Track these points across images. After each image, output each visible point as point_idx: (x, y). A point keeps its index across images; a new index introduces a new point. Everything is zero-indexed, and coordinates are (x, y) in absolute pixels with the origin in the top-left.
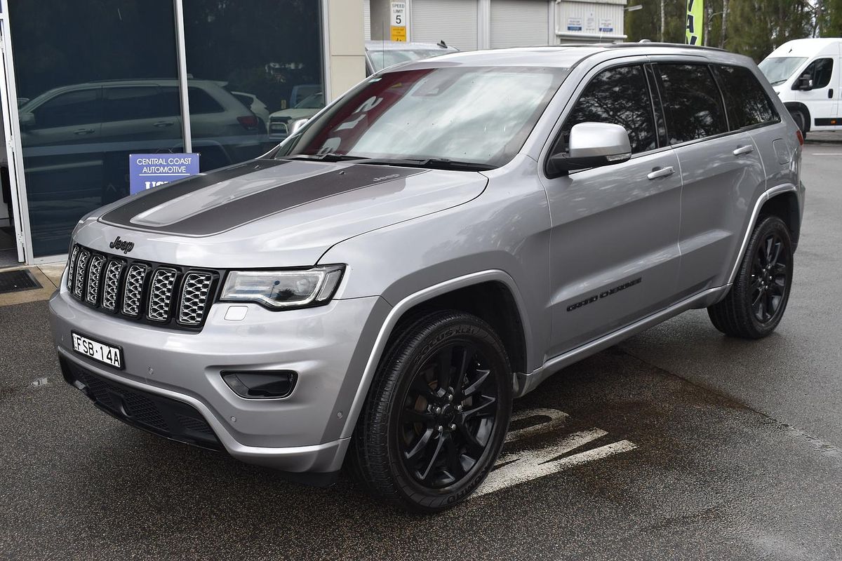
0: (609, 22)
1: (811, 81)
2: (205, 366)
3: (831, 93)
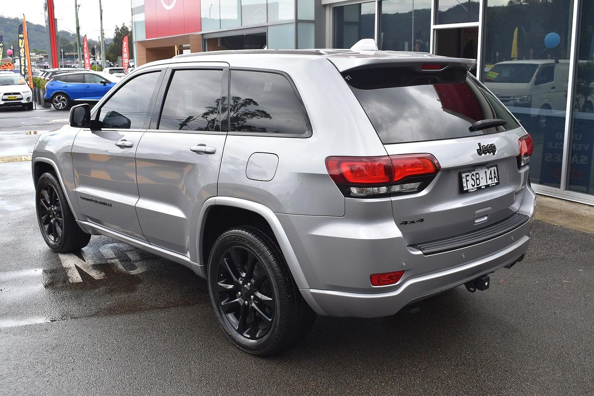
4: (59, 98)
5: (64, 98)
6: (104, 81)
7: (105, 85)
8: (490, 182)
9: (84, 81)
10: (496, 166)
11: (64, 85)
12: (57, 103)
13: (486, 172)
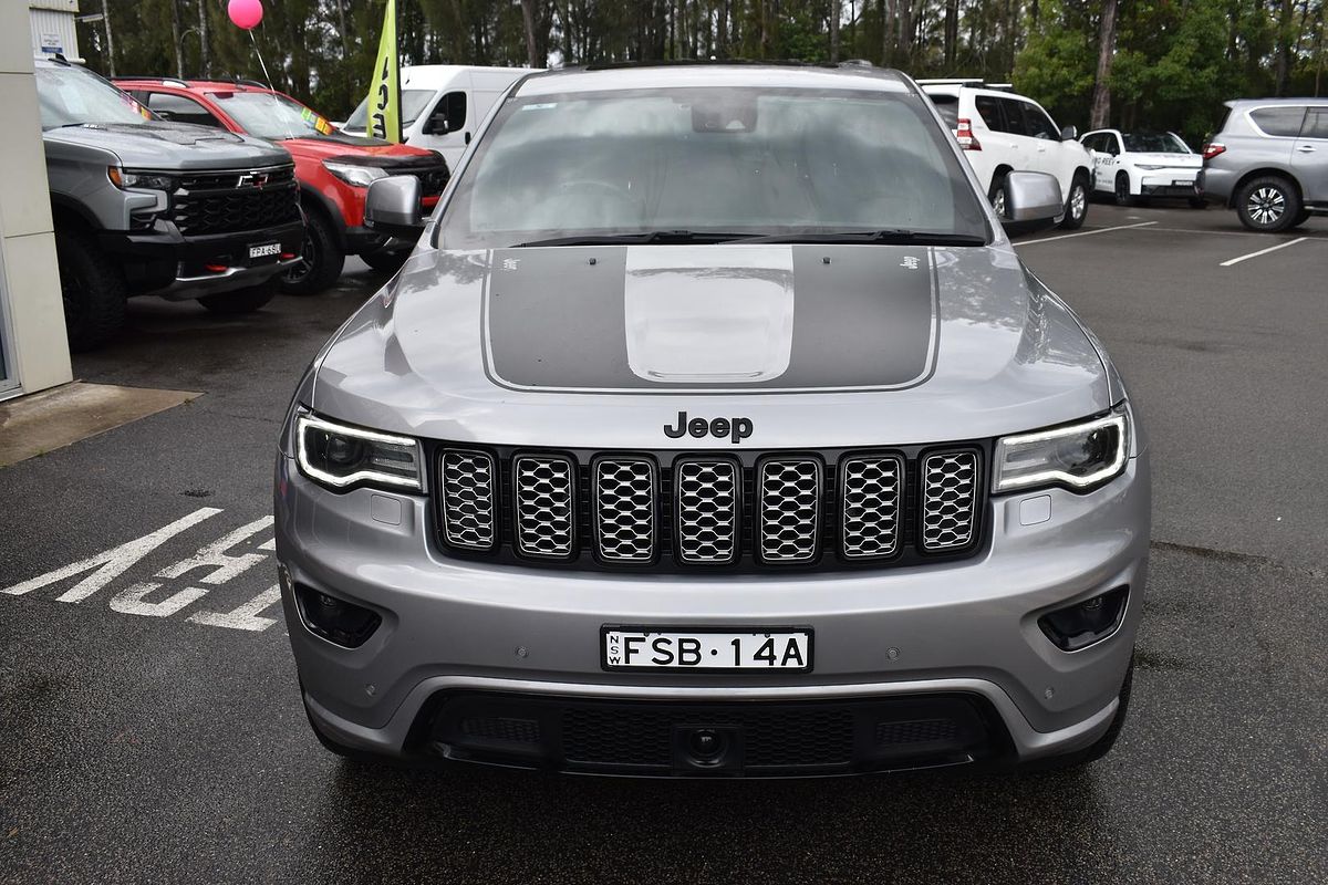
0: (56, 38)
1: (446, 122)
2: (1020, 615)
3: (468, 138)
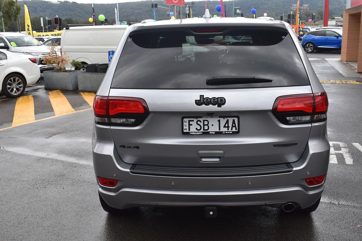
4: (309, 45)
5: (312, 45)
6: (337, 35)
7: (337, 38)
8: (223, 130)
9: (325, 35)
10: (238, 117)
11: (313, 38)
12: (308, 48)
13: (219, 121)
